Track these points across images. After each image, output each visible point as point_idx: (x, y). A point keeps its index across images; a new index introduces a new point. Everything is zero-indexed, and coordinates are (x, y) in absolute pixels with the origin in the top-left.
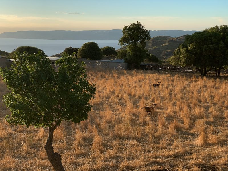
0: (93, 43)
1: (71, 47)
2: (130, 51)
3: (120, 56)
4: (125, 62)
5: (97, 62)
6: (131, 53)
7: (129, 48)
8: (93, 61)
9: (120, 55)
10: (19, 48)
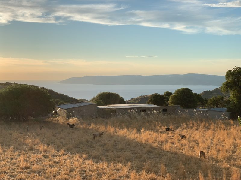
0: (186, 89)
1: (157, 94)
2: (234, 99)
3: (211, 104)
4: (228, 111)
5: (194, 110)
6: (235, 101)
7: (233, 95)
8: (190, 109)
9: (211, 102)
10: (100, 94)
